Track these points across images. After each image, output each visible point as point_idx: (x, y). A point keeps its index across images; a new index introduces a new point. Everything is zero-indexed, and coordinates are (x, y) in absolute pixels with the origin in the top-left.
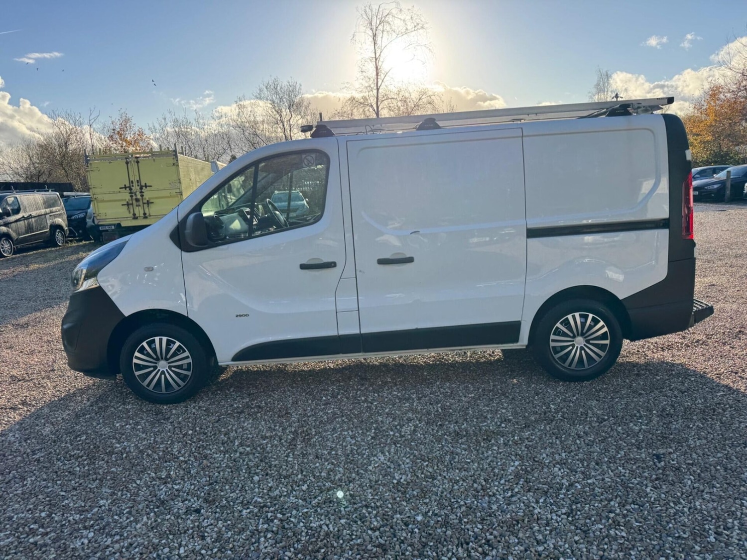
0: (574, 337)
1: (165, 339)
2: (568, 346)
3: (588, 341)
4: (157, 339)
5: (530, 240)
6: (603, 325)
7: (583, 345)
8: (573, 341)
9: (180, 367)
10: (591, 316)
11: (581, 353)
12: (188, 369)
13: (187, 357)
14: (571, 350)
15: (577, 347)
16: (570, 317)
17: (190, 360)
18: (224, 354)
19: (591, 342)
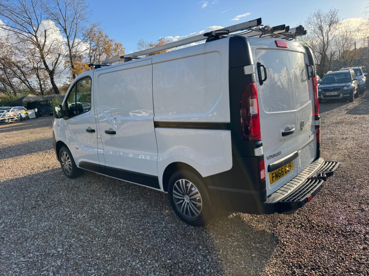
0: (183, 194)
1: (65, 153)
2: (181, 200)
3: (190, 200)
4: (64, 152)
5: (156, 129)
6: (198, 192)
7: (188, 202)
8: (184, 197)
9: (69, 165)
10: (191, 183)
11: (187, 207)
12: (71, 166)
13: (70, 162)
14: (182, 203)
15: (186, 202)
16: (180, 180)
17: (70, 163)
18: (77, 163)
19: (192, 201)
